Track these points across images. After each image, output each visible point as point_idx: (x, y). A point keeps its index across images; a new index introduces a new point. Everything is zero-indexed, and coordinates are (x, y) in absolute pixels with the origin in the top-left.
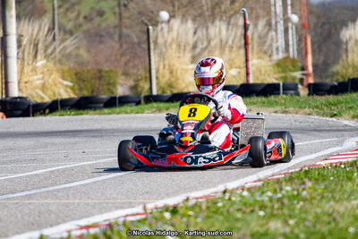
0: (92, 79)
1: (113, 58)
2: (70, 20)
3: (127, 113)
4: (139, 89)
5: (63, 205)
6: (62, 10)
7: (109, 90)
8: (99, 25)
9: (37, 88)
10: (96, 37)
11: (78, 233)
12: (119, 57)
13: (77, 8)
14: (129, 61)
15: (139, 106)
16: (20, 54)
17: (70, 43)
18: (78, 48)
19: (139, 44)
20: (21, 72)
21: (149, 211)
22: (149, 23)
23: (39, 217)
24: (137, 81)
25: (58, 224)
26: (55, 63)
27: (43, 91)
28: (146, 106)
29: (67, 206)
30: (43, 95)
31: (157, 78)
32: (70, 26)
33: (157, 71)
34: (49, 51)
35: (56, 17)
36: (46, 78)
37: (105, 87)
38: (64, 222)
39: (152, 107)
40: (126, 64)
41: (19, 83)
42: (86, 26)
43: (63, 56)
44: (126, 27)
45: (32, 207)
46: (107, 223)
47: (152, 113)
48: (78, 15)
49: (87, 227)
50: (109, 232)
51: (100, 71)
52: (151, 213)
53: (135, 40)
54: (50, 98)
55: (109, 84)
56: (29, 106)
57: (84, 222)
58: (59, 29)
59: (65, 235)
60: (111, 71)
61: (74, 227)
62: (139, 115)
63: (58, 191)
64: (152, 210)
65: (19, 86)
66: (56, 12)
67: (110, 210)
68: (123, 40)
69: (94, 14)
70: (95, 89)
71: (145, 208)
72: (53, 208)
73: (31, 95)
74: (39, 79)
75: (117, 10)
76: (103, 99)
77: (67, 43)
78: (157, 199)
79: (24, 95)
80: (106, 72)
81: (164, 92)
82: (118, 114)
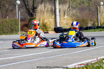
0: (81, 21)
1: (87, 15)
2: (74, 5)
3: (91, 32)
4: (95, 25)
5: (73, 58)
6: (72, 1)
7: (86, 25)
8: (83, 6)
9: (65, 24)
10: (82, 10)
11: (78, 66)
12: (89, 15)
13: (76, 1)
14: (92, 16)
15: (95, 30)
16: (60, 14)
17: (74, 11)
18: (77, 13)
19: (95, 11)
20: (60, 20)
21: (98, 60)
22: (97, 6)
23: (66, 62)
24: (94, 22)
25: (72, 64)
26: (70, 17)
27: (67, 25)
28: (97, 30)
29: (74, 59)
30: (67, 26)
31: (100, 21)
32: (74, 6)
33: (100, 20)
34: (69, 13)
35: (70, 3)
36: (68, 21)
37: (85, 24)
38: (74, 63)
39: (99, 30)
40: (91, 17)
41: (60, 23)
42: (79, 6)
43: (72, 15)
44: (91, 6)
45: (64, 59)
46: (86, 63)
47: (99, 31)
48: (77, 3)
49: (81, 65)
50: (87, 66)
51: (83, 19)
52: (99, 60)
53: (94, 10)
54: (69, 27)
55: (86, 23)
56: (63, 29)
57: (79, 63)
58: (71, 7)
59: (74, 67)
60: (87, 19)
61: (76, 65)
62: (95, 32)
63: (71, 54)
64: (99, 59)
65: (60, 24)
66: (70, 2)
67: (87, 60)
68: (90, 10)
69: (81, 3)
70: (82, 25)
71: (97, 59)
72: (70, 59)
73: (63, 26)
74: (66, 22)
75: (88, 1)
76: (84, 27)
77: (73, 11)
78: (100, 56)
79: (61, 26)
80: (85, 20)
81: (102, 25)
82: (89, 32)
